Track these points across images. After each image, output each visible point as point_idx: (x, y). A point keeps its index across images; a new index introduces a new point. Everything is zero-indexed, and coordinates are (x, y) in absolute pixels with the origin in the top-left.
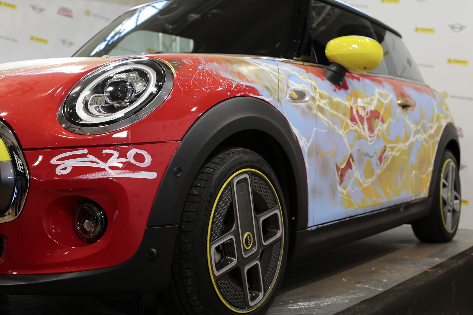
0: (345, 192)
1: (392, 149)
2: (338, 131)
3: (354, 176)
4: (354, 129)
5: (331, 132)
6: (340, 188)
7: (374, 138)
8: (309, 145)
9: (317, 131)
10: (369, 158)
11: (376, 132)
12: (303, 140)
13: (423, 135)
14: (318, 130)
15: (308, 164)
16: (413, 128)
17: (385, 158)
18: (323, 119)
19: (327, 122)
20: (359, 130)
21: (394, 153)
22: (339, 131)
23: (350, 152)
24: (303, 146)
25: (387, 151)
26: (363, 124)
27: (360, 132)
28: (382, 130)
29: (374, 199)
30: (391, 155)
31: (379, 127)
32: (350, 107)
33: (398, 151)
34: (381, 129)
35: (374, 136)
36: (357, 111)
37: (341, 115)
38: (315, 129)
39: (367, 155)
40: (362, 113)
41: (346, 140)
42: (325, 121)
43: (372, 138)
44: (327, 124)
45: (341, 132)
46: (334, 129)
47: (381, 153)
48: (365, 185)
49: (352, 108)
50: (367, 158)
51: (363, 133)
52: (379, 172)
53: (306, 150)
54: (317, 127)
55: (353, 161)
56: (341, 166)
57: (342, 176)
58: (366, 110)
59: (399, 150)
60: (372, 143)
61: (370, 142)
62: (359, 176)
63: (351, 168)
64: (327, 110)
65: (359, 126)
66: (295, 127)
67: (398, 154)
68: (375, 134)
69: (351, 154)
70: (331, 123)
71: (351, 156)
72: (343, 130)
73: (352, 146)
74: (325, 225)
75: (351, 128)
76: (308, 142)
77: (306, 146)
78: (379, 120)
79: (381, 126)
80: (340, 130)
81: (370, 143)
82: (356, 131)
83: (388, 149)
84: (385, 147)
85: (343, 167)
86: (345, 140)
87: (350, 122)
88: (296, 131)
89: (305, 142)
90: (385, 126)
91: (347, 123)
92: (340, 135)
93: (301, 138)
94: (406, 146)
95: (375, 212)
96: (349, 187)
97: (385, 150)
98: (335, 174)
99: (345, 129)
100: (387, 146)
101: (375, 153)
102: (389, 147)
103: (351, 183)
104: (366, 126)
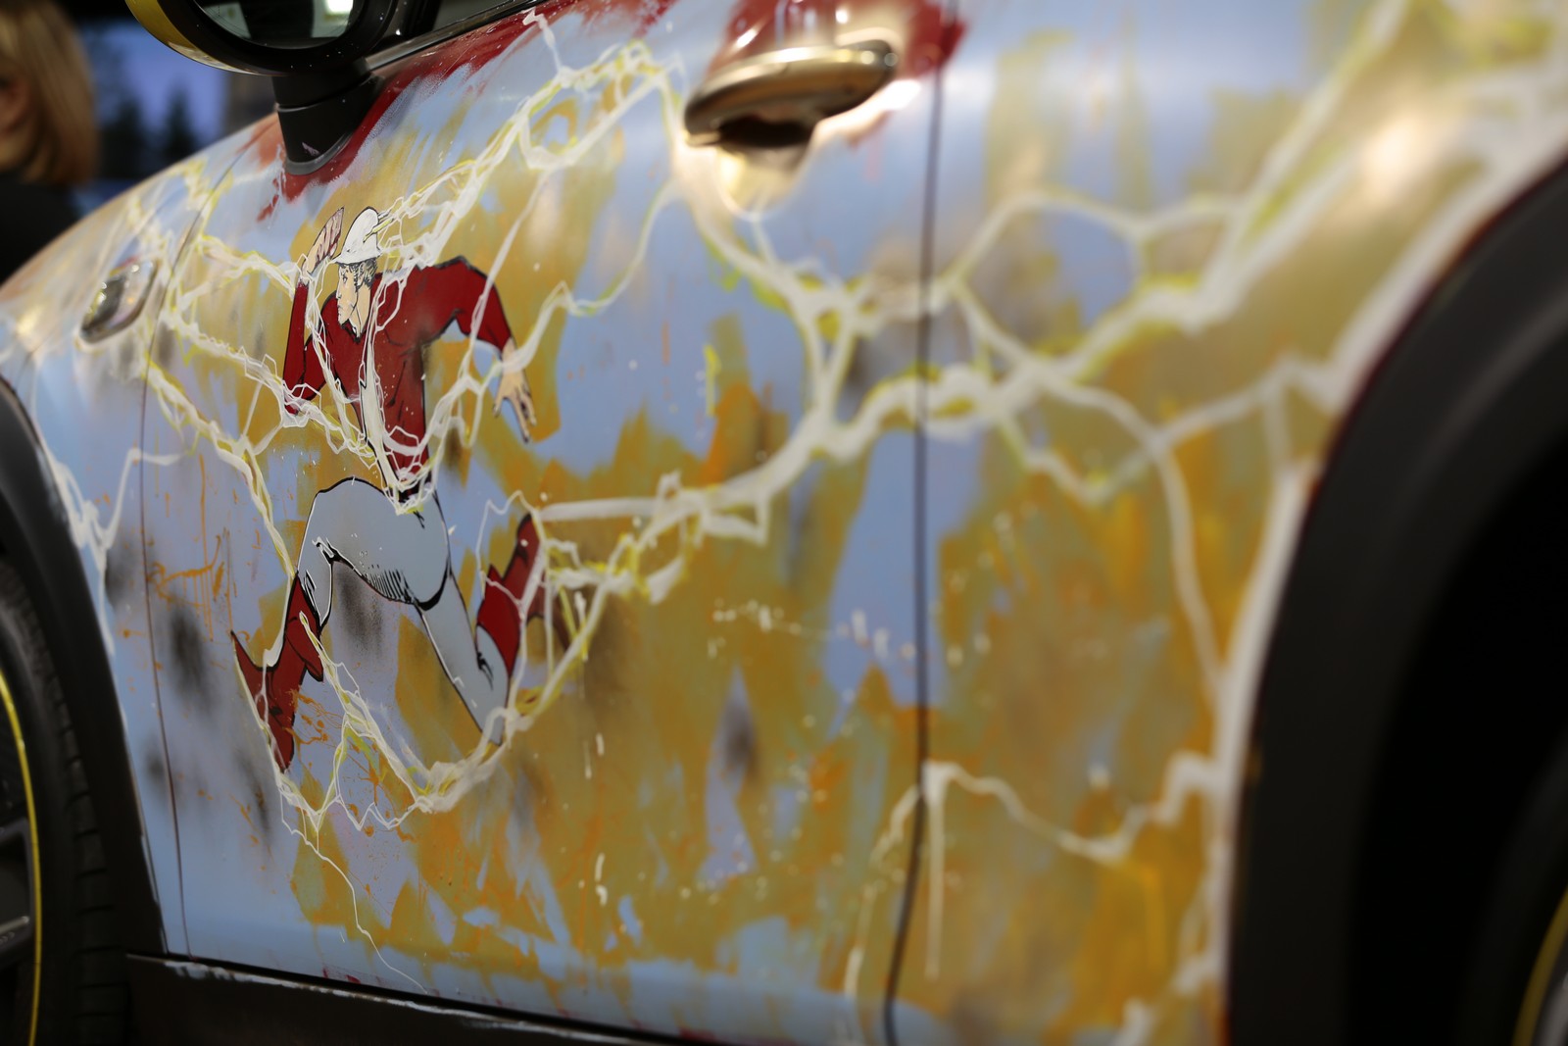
0: (315, 818)
1: (596, 543)
2: (223, 452)
3: (346, 723)
4: (300, 422)
5: (196, 460)
6: (286, 789)
7: (424, 471)
8: (109, 537)
9: (140, 465)
10: (410, 610)
11: (437, 427)
12: (86, 518)
13: (1000, 372)
14: (148, 458)
15: (113, 632)
16: (826, 319)
17: (536, 610)
18: (166, 398)
19: (182, 409)
20: (330, 426)
21: (613, 579)
22: (229, 449)
23: (291, 574)
24: (87, 547)
25: (541, 562)
26: (350, 387)
27: (338, 441)
28: (488, 397)
29: (480, 917)
30: (588, 592)
31: (464, 382)
32: (292, 291)
33: (652, 562)
34: (479, 390)
35: (425, 456)
36: (330, 307)
37: (243, 358)
38: (134, 454)
39: (395, 589)
40: (357, 310)
41: (264, 500)
42: (170, 404)
43: (415, 470)
44: (177, 423)
45: (237, 453)
46: (206, 440)
47: (492, 573)
48: (426, 803)
49: (302, 293)
50: (394, 614)
51: (353, 445)
52: (512, 719)
53: (100, 564)
54: (142, 448)
55: (318, 630)
56: (261, 656)
57: (281, 715)
58: (386, 281)
59: (668, 546)
60: (414, 502)
61: (404, 497)
62: (374, 733)
63: (320, 677)
64: (188, 342)
65: (328, 404)
66: (60, 458)
67: (659, 585)
68: (435, 439)
69: (297, 581)
70: (193, 411)
71: (300, 597)
72: (245, 442)
73: (295, 532)
74: (240, 977)
75: (287, 421)
76: (104, 522)
77: (99, 542)
78: (466, 331)
79: (476, 374)
80: (230, 442)
81: (401, 509)
82: (313, 434)
83: (547, 544)
84: (526, 527)
85: (270, 658)
86: (257, 499)
87: (279, 388)
88: (60, 475)
89: (92, 525)
90: (516, 359)
91: (267, 396)
92: (234, 472)
93: (78, 509)
94: (748, 514)
95: (521, 1026)
96: (333, 794)
97: (523, 558)
98: (242, 696)
99: (255, 439)
100: (538, 517)
101: (448, 573)
102: (557, 530)
103: (336, 771)
104: (371, 396)
